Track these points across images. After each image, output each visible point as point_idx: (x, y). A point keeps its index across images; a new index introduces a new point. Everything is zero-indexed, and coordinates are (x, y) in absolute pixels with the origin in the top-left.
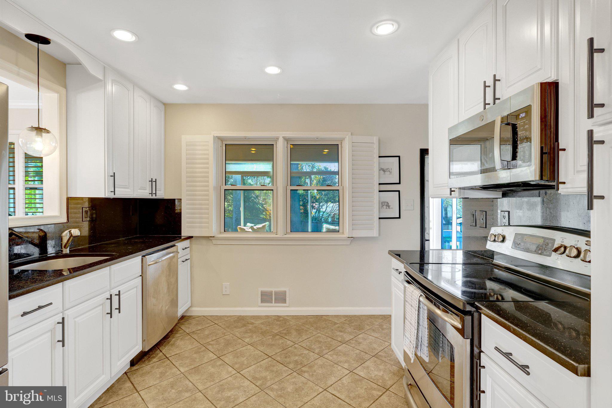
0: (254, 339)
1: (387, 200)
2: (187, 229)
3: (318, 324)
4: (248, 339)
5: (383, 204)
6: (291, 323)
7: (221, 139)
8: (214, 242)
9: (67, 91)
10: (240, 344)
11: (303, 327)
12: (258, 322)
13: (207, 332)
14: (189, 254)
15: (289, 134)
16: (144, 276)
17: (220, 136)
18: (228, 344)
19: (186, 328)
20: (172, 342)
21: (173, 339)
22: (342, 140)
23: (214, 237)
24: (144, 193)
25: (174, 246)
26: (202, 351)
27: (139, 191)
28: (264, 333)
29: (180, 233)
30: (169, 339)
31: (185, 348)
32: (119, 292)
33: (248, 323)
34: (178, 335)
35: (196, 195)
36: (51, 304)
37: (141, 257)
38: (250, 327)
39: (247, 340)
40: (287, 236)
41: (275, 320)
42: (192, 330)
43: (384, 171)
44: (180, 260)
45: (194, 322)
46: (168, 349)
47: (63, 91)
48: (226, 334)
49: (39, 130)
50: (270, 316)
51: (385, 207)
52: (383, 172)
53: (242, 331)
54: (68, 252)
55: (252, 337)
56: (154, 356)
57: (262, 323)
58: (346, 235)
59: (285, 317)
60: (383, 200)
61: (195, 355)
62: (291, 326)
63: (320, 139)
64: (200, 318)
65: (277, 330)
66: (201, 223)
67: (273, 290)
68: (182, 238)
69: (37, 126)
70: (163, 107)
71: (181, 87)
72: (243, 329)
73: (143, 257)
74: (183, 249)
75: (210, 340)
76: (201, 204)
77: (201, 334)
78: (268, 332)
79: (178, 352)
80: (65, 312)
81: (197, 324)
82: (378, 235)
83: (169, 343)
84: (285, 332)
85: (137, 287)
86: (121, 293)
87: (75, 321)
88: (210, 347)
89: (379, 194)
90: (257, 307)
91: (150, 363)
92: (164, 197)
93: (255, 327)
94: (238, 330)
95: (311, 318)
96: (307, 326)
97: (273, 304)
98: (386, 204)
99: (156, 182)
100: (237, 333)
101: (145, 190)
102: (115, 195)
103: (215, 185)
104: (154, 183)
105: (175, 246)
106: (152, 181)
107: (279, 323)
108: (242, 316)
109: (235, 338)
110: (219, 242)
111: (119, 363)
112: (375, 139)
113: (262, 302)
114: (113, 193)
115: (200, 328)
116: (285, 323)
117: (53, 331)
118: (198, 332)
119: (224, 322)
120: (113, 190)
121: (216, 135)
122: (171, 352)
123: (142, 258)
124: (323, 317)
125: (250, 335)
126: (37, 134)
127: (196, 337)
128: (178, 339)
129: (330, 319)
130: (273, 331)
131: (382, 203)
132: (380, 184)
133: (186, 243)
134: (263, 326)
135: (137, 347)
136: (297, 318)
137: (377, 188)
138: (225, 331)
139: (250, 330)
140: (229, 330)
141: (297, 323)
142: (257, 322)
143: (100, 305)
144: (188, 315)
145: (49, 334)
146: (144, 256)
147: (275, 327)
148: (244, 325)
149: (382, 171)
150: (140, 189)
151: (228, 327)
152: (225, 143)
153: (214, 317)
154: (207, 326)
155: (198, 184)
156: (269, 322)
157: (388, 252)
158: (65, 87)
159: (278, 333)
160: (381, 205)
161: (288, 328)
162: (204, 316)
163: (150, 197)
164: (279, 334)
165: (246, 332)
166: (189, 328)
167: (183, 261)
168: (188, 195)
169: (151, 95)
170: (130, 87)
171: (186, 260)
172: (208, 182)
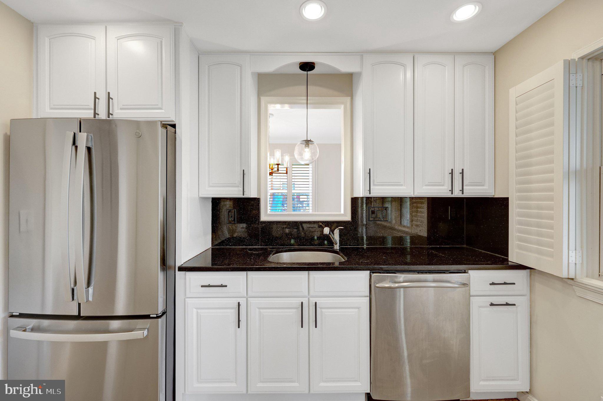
2: (518, 251)
8: (578, 291)
23: (573, 280)
24: (437, 190)
25: (462, 272)
27: (424, 187)
29: (505, 253)
32: (316, 303)
35: (531, 190)
36: (226, 286)
37: (367, 272)
44: (478, 302)
49: (308, 142)
68: (509, 264)
69: (306, 139)
74: (492, 284)
80: (248, 299)
85: (358, 308)
92: (493, 194)
99: (462, 173)
101: (442, 185)
102: (370, 194)
104: (457, 176)
105: (465, 273)
106: (452, 173)
111: (322, 384)
114: (369, 192)
120: (369, 189)
126: (306, 146)
135: (359, 384)
150: (426, 185)
155: (534, 168)
163: (449, 195)
167: (492, 305)
168: (519, 191)
169: (454, 54)
170: (408, 60)
171: (507, 304)
172: (551, 162)
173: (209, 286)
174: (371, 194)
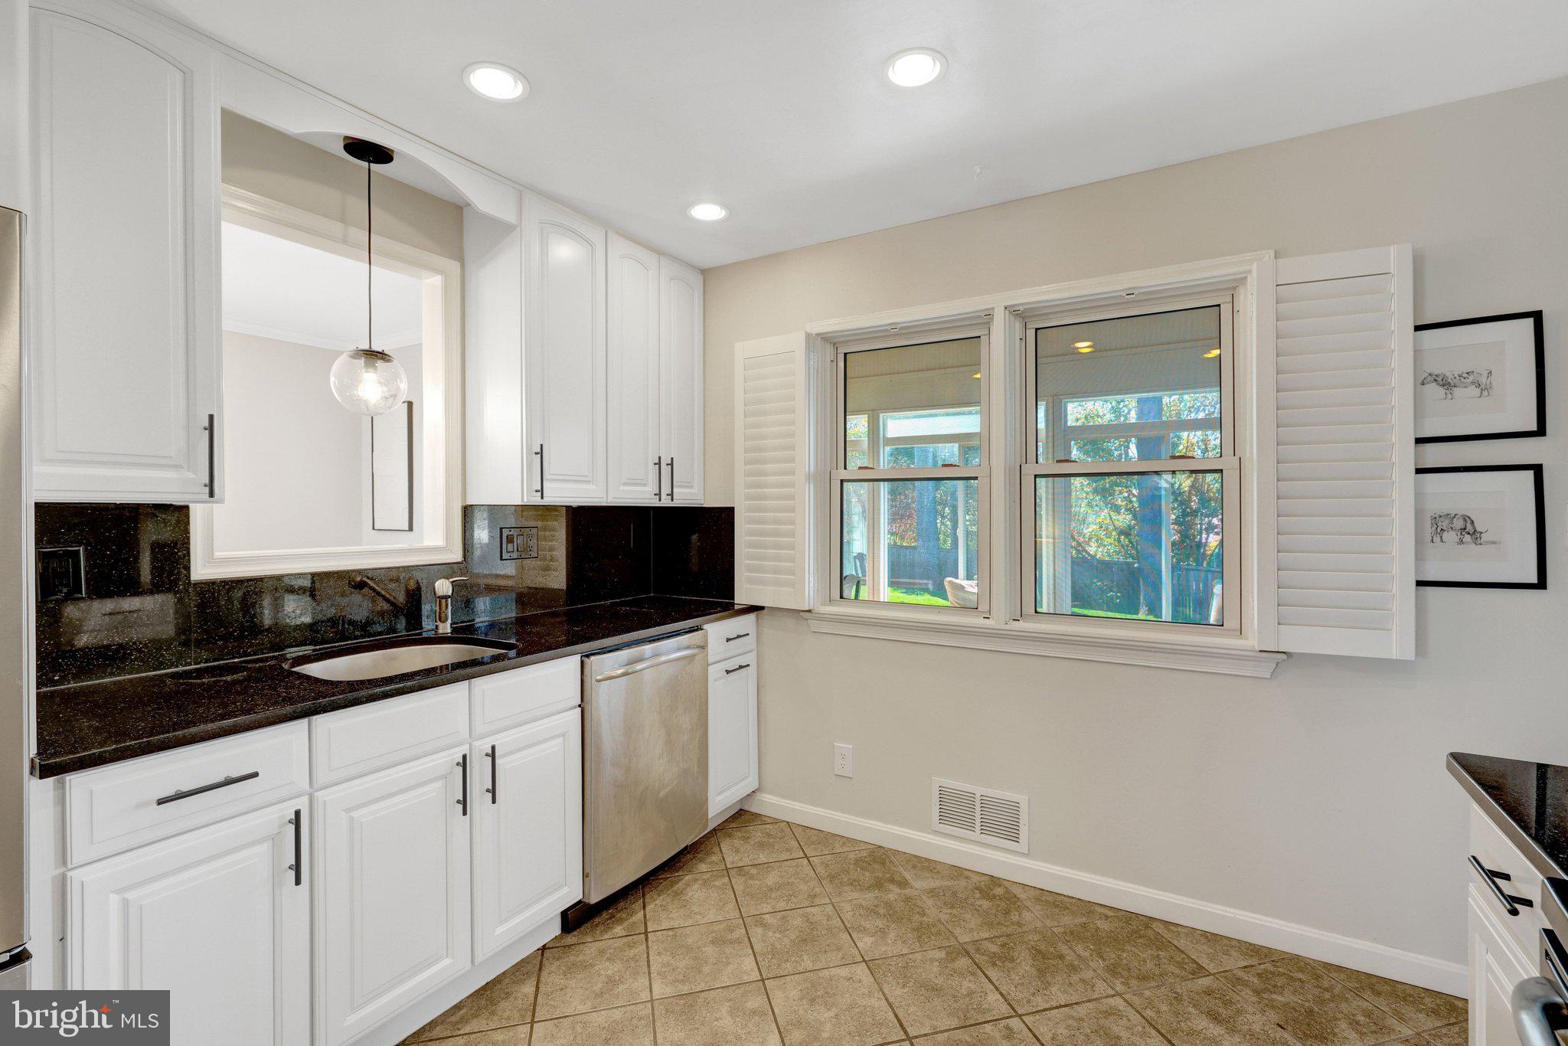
0: (887, 944)
1: (1461, 507)
2: (749, 586)
3: (1123, 950)
4: (869, 940)
5: (1445, 524)
6: (1027, 916)
7: (830, 340)
8: (814, 625)
9: (463, 266)
10: (839, 949)
11: (1064, 949)
12: (921, 884)
13: (771, 879)
14: (755, 652)
15: (1027, 296)
16: (587, 708)
17: (827, 333)
18: (808, 938)
19: (732, 851)
20: (680, 884)
21: (687, 878)
22: (1233, 287)
23: (810, 611)
24: (639, 493)
25: (698, 629)
26: (732, 942)
27: (622, 488)
28: (923, 932)
29: (731, 594)
30: (680, 873)
31: (698, 916)
32: (493, 748)
33: (892, 880)
34: (703, 867)
35: (765, 497)
36: (255, 775)
37: (578, 658)
38: (891, 897)
39: (865, 942)
40: (1021, 625)
41: (977, 888)
42: (741, 860)
43: (1446, 384)
44: (715, 671)
45: (757, 833)
46: (661, 906)
47: (454, 266)
48: (817, 901)
49: (373, 356)
50: (964, 872)
51: (1451, 537)
52: (1441, 391)
53: (864, 903)
54: (449, 631)
55: (883, 932)
56: (624, 916)
57: (932, 893)
58: (1252, 641)
59: (1017, 891)
60: (1435, 507)
61: (710, 950)
62: (1025, 928)
63: (1141, 293)
64: (777, 826)
65: (971, 930)
66: (777, 571)
67: (979, 791)
68: (736, 607)
69: (367, 347)
70: (698, 280)
71: (708, 212)
72: (868, 898)
73: (585, 659)
74: (728, 640)
75: (768, 909)
76: (777, 522)
77: (756, 882)
78: (939, 933)
79: (675, 924)
80: (316, 794)
81: (761, 845)
82: (1410, 655)
83: (673, 884)
84: (994, 948)
85: (563, 735)
86: (497, 754)
87: (352, 819)
88: (757, 933)
89: (1416, 483)
90: (929, 833)
91: (606, 937)
92: (702, 502)
93: (907, 899)
94: (856, 895)
95: (1107, 917)
96: (1080, 949)
97: (976, 835)
98: (1458, 524)
99: (672, 464)
100: (847, 907)
101: (645, 485)
102: (542, 498)
103: (812, 469)
104: (665, 470)
105: (702, 629)
106: (659, 464)
107: (985, 904)
108: (884, 848)
109: (836, 922)
110: (826, 628)
111: (500, 930)
112: (1396, 259)
113: (942, 819)
114: (539, 494)
115: (762, 858)
116: (1007, 913)
117: (275, 839)
118: (754, 871)
119: (829, 857)
120: (540, 488)
121: (815, 331)
122: (663, 915)
123: (582, 663)
124: (1154, 926)
125: (880, 923)
126: (367, 365)
127: (739, 888)
128: (696, 880)
129: (1182, 943)
130: (958, 931)
131: (1435, 520)
132: (1419, 441)
133: (746, 623)
134: (930, 902)
135: (565, 890)
136: (1054, 902)
137: (1405, 456)
138: (818, 890)
139: (888, 905)
140: (829, 888)
141: (1048, 923)
142: (918, 884)
143: (436, 779)
144: (753, 810)
145: (265, 847)
146: (588, 656)
147: (967, 916)
148: (878, 885)
149: (1434, 384)
150: (625, 484)
151: (832, 878)
152: (843, 350)
153: (812, 831)
154: (784, 856)
155: (769, 467)
156: (955, 893)
157: (1448, 763)
158: (461, 258)
159: (971, 949)
160: (1428, 530)
161: (1008, 936)
162: (788, 822)
163: (654, 502)
164: (972, 952)
165: (873, 911)
166: (737, 851)
167: (728, 672)
168: (748, 498)
169: (660, 252)
170: (596, 236)
171: (741, 667)
172: (792, 460)
173: (180, 796)
174: (545, 498)
